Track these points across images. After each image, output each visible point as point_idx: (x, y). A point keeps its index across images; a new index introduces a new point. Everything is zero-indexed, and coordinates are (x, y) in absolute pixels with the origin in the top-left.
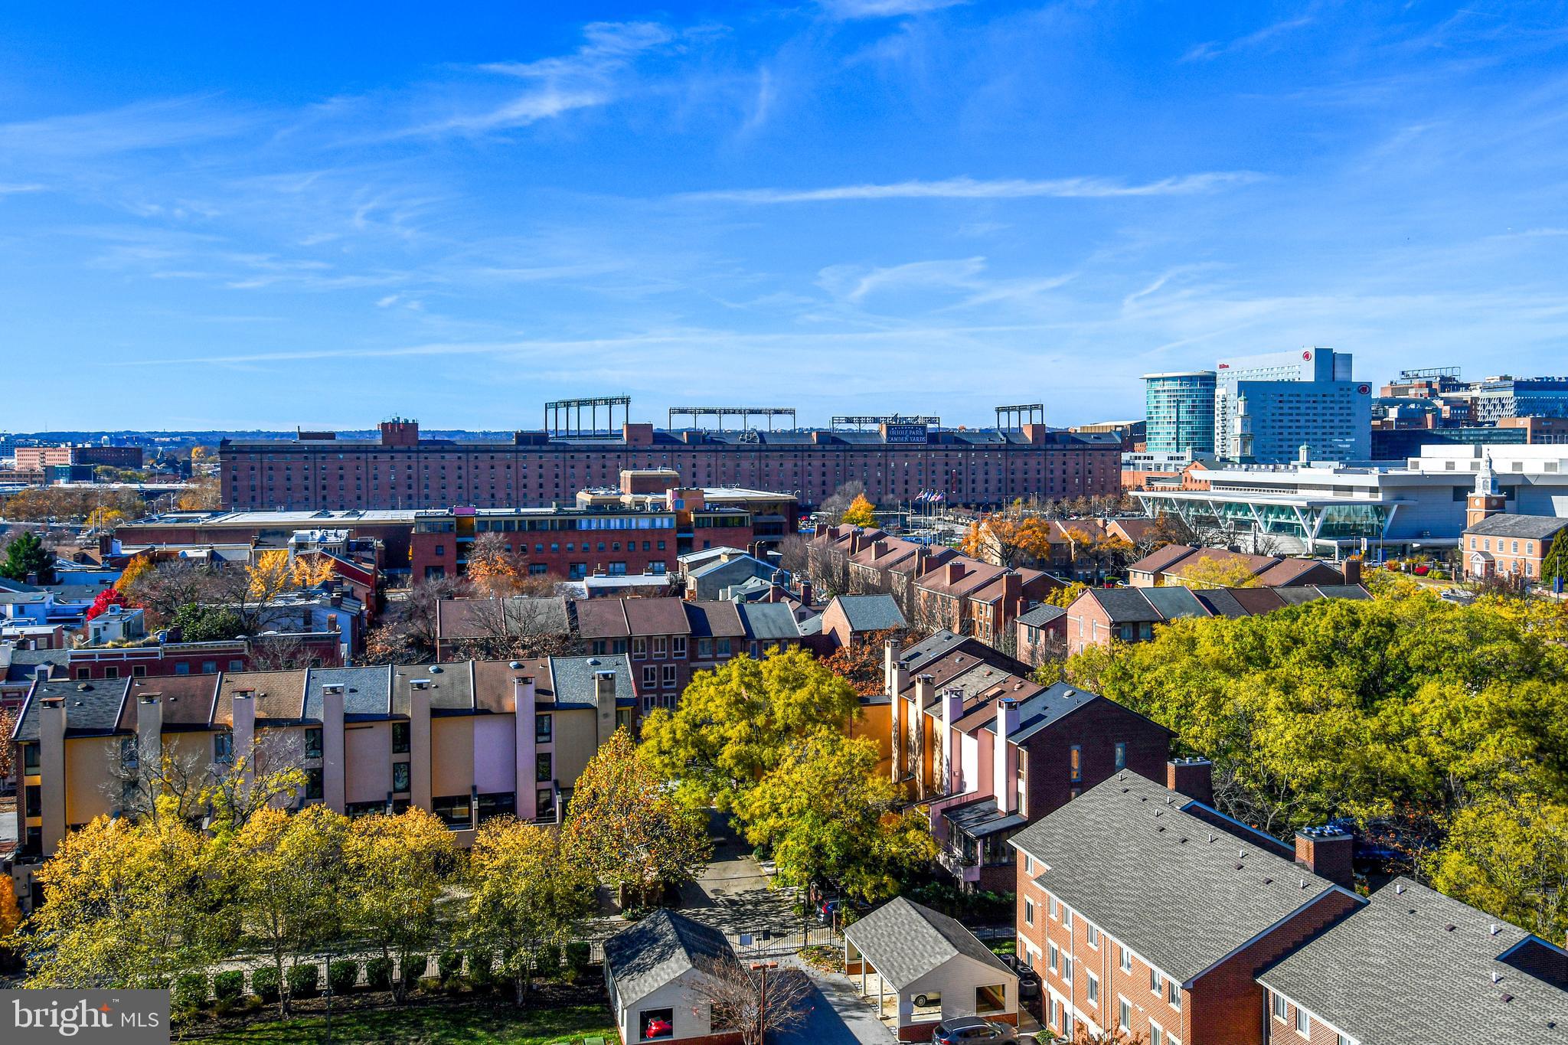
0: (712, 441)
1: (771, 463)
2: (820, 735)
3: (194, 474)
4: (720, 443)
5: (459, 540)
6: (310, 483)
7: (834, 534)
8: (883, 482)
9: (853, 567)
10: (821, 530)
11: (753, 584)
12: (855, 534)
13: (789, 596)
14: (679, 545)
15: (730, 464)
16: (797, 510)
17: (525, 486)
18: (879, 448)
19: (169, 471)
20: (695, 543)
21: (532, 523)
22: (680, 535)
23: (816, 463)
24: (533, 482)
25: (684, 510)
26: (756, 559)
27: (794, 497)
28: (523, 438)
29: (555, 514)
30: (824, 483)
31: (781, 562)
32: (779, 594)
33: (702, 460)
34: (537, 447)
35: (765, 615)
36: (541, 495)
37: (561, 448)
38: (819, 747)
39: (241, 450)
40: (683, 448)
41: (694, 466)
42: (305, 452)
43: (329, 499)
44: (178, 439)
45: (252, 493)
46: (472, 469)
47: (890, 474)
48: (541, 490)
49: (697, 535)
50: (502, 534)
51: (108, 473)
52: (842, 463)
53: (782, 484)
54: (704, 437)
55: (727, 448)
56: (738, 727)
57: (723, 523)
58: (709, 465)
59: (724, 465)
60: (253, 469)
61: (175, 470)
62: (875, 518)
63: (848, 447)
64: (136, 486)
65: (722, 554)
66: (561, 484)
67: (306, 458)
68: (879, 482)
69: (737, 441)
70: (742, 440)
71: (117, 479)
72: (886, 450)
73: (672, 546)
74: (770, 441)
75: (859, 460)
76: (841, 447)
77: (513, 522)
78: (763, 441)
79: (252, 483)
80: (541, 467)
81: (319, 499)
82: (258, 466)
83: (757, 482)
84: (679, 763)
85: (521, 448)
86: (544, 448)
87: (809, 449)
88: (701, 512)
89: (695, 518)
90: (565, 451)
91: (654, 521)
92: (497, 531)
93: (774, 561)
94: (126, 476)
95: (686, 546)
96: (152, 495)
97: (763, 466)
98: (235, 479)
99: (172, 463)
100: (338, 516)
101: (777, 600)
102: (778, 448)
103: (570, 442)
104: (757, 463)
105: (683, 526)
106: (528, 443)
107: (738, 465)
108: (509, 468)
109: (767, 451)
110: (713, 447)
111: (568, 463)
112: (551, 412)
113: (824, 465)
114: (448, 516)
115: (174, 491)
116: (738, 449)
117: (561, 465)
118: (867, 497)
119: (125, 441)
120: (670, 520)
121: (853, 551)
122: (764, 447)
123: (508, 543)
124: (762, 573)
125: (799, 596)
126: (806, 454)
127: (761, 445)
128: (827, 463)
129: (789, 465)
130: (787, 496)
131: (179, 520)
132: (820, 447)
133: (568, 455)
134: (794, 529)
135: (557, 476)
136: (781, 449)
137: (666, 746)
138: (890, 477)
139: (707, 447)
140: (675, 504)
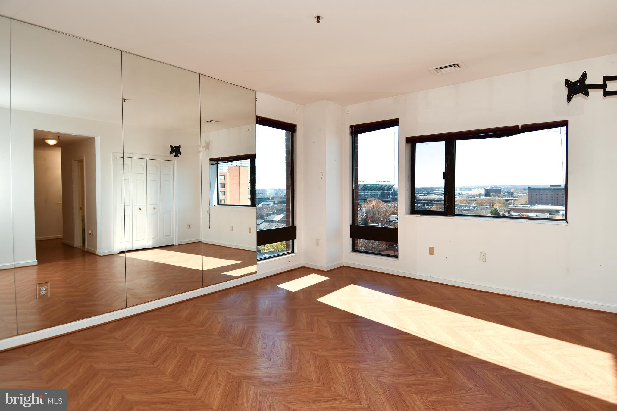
6: (553, 198)
19: (508, 195)
39: (534, 189)
42: (552, 190)
43: (559, 203)
44: (506, 187)
45: (536, 201)
51: (493, 195)
60: (537, 194)
67: (552, 192)
71: (496, 196)
79: (536, 198)
81: (556, 203)
82: (538, 194)
94: (498, 196)
96: (507, 200)
98: (532, 197)
119: (494, 188)
131: (523, 207)
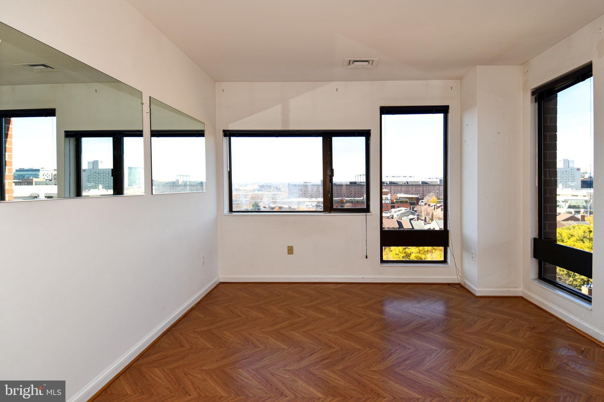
0: (395, 183)
1: (410, 189)
2: (437, 253)
3: (281, 190)
4: (397, 184)
5: (341, 205)
7: (429, 205)
8: (439, 193)
9: (435, 214)
10: (425, 204)
11: (411, 217)
12: (435, 205)
13: (420, 219)
14: (391, 207)
15: (399, 189)
16: (418, 200)
17: (351, 194)
18: (437, 185)
20: (395, 207)
21: (357, 201)
22: (392, 205)
23: (421, 188)
24: (353, 193)
25: (393, 199)
26: (411, 211)
27: (418, 196)
28: (351, 183)
29: (362, 200)
30: (423, 193)
31: (417, 211)
32: (418, 219)
33: (393, 188)
34: (354, 185)
35: (417, 224)
36: (355, 195)
37: (360, 185)
38: (437, 256)
40: (388, 185)
41: (391, 189)
46: (340, 189)
47: (440, 191)
48: (355, 194)
49: (395, 205)
50: (351, 204)
52: (428, 189)
53: (412, 193)
54: (393, 182)
55: (399, 185)
56: (416, 250)
57: (402, 202)
58: (394, 189)
59: (398, 189)
61: (278, 189)
62: (438, 202)
63: (429, 185)
64: (271, 193)
65: (403, 210)
66: (360, 193)
68: (438, 193)
69: (401, 183)
70: (403, 183)
72: (439, 186)
73: (390, 207)
74: (409, 183)
75: (432, 188)
76: (428, 185)
77: (353, 201)
78: (408, 183)
80: (355, 189)
83: (406, 193)
84: (401, 257)
85: (351, 185)
86: (356, 185)
87: (419, 185)
88: (397, 200)
89: (396, 201)
90: (360, 186)
91: (385, 201)
92: (350, 203)
93: (416, 211)
95: (393, 207)
97: (408, 189)
99: (277, 188)
100: (314, 199)
101: (418, 220)
102: (411, 185)
103: (362, 184)
104: (406, 188)
105: (393, 203)
106: (352, 184)
107: (402, 189)
108: (348, 189)
109: (409, 186)
110: (395, 185)
111: (361, 188)
112: (357, 177)
113: (423, 189)
114: (339, 200)
115: (278, 194)
116: (402, 185)
117: (360, 189)
118: (436, 196)
120: (389, 201)
121: (434, 209)
122: (408, 185)
123: (352, 206)
124: (413, 214)
125: (423, 220)
126: (418, 186)
127: (407, 184)
128: (424, 188)
129: (414, 189)
130: (416, 196)
132: (422, 185)
133: (361, 187)
134: (418, 204)
135: (359, 191)
136: (412, 185)
137: (397, 253)
138: (440, 192)
139: (393, 185)
140: (391, 197)
